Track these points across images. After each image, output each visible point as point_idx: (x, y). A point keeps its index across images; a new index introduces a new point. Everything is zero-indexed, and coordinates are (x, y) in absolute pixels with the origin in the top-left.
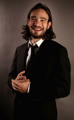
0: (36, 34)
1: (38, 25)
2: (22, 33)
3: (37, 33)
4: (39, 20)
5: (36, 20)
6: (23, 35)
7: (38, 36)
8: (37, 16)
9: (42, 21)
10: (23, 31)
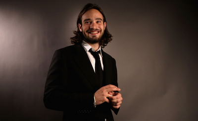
1: (95, 27)
4: (95, 22)
5: (91, 23)
7: (97, 39)
8: (91, 18)
9: (97, 22)
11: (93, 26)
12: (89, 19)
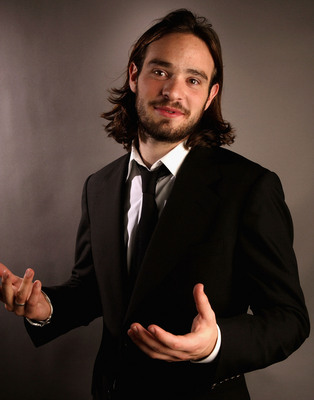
0: (164, 127)
1: (176, 95)
2: (106, 115)
3: (167, 122)
4: (181, 78)
5: (169, 76)
6: (108, 122)
7: (172, 132)
8: (173, 62)
9: (190, 81)
10: (111, 107)
11: (171, 88)
12: (167, 64)
